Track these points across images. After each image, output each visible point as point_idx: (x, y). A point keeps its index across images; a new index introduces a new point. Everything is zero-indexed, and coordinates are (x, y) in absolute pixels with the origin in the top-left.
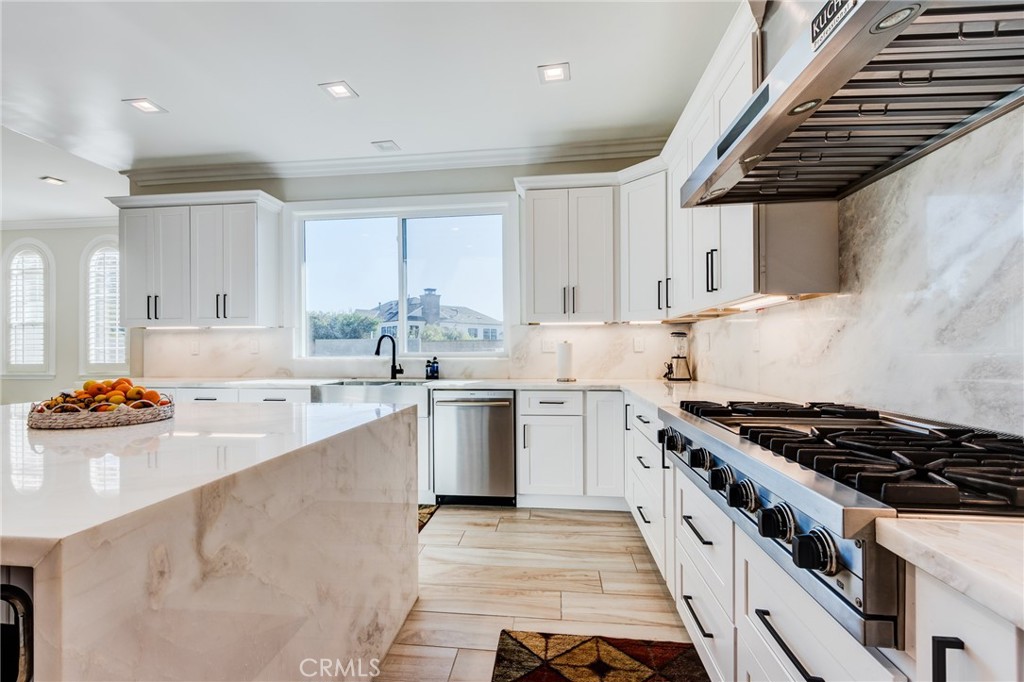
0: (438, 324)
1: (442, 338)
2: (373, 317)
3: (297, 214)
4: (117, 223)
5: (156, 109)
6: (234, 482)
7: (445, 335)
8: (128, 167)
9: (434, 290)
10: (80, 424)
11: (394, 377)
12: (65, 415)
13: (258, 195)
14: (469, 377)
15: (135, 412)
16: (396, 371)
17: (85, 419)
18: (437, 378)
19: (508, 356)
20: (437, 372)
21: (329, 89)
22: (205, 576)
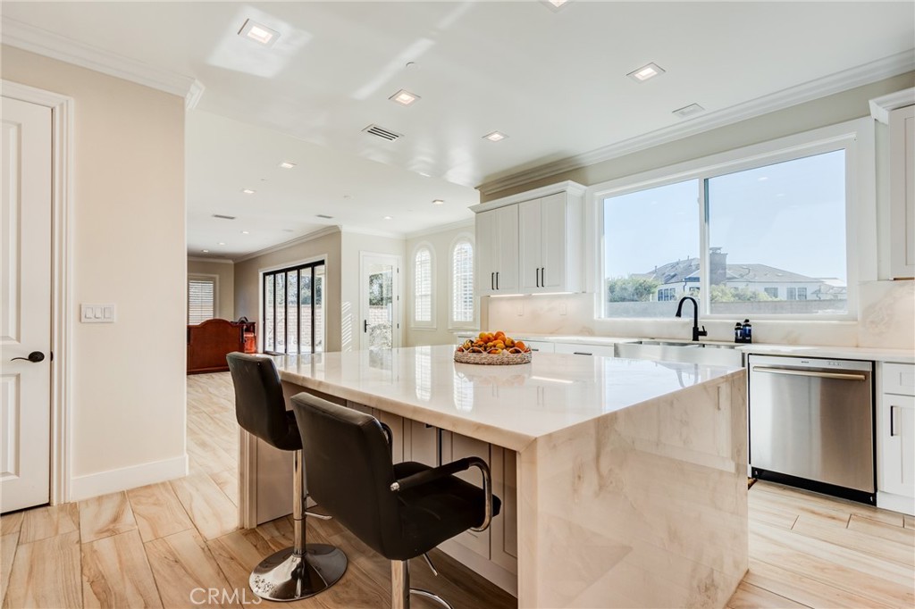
0: (725, 285)
1: (732, 299)
2: (650, 280)
3: (598, 194)
4: (474, 223)
5: (502, 137)
6: (616, 418)
7: (734, 296)
8: (479, 184)
9: (719, 249)
10: (483, 361)
11: (695, 338)
12: (475, 355)
13: (567, 185)
14: (794, 343)
15: (512, 356)
16: (698, 334)
17: (485, 358)
18: (749, 342)
19: (856, 320)
20: (750, 335)
21: (636, 75)
22: (601, 487)
